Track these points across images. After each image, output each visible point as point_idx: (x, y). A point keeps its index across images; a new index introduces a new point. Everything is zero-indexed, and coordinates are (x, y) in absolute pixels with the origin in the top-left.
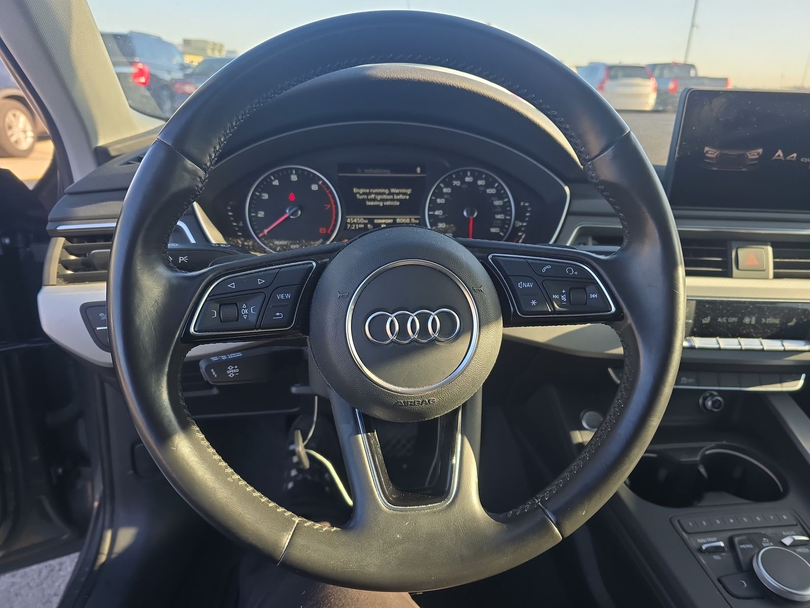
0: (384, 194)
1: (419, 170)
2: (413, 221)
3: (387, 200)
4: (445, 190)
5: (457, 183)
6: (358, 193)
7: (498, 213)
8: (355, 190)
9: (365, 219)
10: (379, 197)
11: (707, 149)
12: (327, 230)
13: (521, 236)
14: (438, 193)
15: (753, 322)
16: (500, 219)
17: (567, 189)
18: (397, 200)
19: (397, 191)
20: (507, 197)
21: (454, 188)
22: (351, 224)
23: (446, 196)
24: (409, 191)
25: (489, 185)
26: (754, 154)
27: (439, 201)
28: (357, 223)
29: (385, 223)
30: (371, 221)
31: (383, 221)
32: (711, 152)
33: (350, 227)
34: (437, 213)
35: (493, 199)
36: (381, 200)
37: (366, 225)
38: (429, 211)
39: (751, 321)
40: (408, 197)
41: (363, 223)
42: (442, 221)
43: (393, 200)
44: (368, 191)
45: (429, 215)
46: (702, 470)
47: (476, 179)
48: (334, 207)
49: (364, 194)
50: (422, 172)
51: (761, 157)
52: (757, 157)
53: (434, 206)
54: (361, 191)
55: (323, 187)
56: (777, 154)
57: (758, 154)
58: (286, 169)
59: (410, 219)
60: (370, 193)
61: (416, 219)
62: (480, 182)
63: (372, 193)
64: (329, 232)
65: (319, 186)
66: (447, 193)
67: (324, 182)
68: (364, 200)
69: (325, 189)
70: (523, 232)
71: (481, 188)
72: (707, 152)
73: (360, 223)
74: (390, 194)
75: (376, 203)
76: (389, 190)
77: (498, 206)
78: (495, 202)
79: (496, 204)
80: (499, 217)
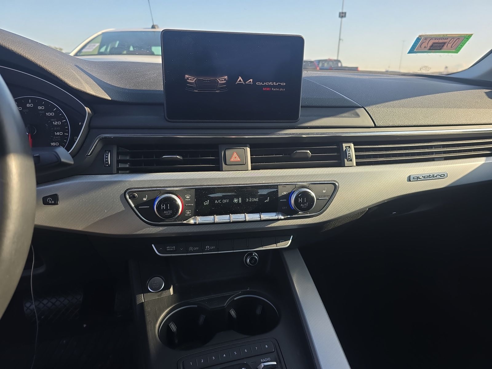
11: (187, 76)
15: (240, 202)
17: (87, 109)
26: (222, 80)
32: (191, 79)
35: (52, 120)
39: (238, 201)
46: (233, 313)
47: (36, 105)
51: (228, 82)
52: (225, 82)
56: (239, 80)
57: (225, 80)
62: (40, 108)
71: (41, 112)
72: (188, 79)
77: (57, 126)
78: (54, 122)
79: (55, 124)
80: (58, 134)
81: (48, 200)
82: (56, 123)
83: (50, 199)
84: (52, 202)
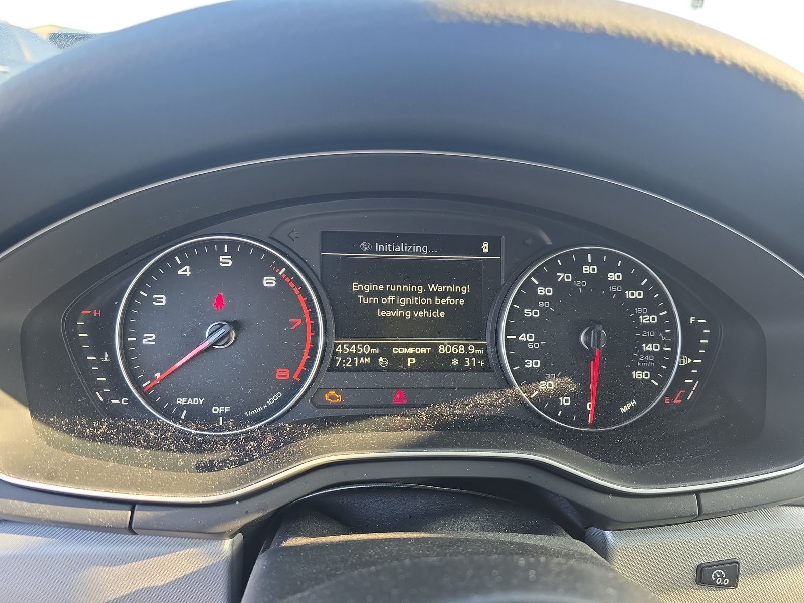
0: (414, 294)
1: (486, 248)
2: (472, 350)
3: (420, 307)
4: (541, 291)
5: (565, 277)
6: (361, 292)
7: (649, 340)
8: (355, 287)
9: (373, 346)
10: (404, 302)
12: (292, 374)
13: (693, 385)
14: (528, 298)
16: (652, 352)
18: (441, 307)
19: (441, 289)
20: (668, 307)
21: (560, 288)
22: (344, 356)
23: (541, 304)
24: (465, 290)
25: (630, 283)
27: (528, 312)
28: (356, 355)
29: (413, 355)
30: (386, 351)
31: (411, 350)
33: (341, 363)
34: (523, 337)
35: (639, 310)
36: (409, 307)
37: (374, 357)
38: (507, 334)
40: (462, 302)
41: (370, 355)
42: (533, 355)
43: (432, 307)
44: (381, 288)
45: (507, 340)
47: (604, 270)
48: (309, 322)
49: (372, 294)
50: (493, 251)
53: (517, 324)
54: (368, 288)
55: (287, 280)
58: (210, 243)
59: (466, 346)
60: (386, 294)
61: (477, 347)
62: (612, 277)
63: (390, 293)
64: (296, 377)
65: (279, 279)
66: (544, 298)
67: (290, 272)
68: (373, 307)
69: (292, 285)
70: (695, 377)
71: (613, 289)
73: (364, 355)
74: (426, 294)
75: (397, 313)
76: (425, 287)
77: (648, 326)
78: (641, 317)
79: (644, 322)
80: (651, 349)
81: (716, 577)
82: (645, 319)
83: (720, 573)
84: (722, 582)
